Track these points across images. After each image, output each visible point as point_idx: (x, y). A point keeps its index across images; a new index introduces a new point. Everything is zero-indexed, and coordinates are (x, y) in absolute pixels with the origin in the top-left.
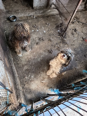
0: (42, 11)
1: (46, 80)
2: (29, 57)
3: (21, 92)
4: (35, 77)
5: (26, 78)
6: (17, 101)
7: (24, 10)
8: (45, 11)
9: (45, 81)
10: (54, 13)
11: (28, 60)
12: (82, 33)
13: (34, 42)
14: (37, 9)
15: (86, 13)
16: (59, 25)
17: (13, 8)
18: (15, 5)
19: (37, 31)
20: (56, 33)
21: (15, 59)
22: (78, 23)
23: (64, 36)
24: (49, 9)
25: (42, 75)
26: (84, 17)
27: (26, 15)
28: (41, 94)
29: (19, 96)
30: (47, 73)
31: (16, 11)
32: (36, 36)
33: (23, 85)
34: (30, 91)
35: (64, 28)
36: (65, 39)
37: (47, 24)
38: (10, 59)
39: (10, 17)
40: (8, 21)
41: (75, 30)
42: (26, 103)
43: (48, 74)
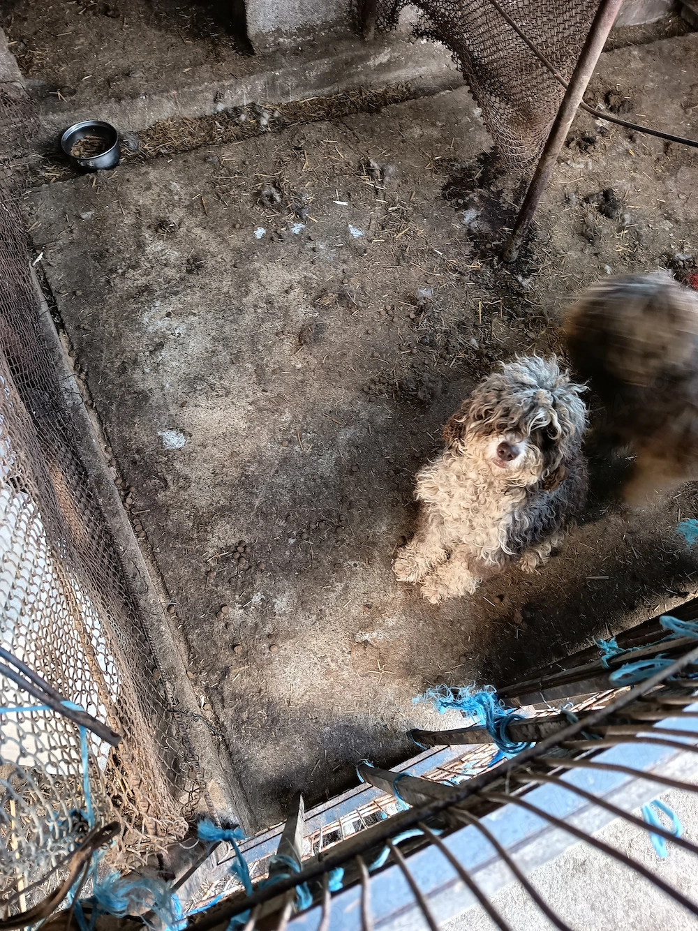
0: (324, 65)
1: (391, 622)
2: (247, 448)
3: (200, 726)
4: (303, 603)
5: (235, 613)
6: (167, 802)
7: (176, 67)
8: (349, 63)
9: (386, 630)
10: (422, 70)
11: (233, 473)
12: (668, 225)
13: (279, 325)
14: (280, 50)
15: (687, 50)
16: (467, 172)
17: (83, 56)
18: (100, 36)
19: (297, 228)
20: (450, 233)
21: (135, 475)
22: (626, 144)
23: (515, 255)
24: (382, 40)
25: (358, 586)
26: (677, 89)
27: (192, 111)
28: (358, 732)
29: (183, 765)
30: (398, 565)
31: (109, 82)
32: (288, 277)
33: (212, 670)
34: (274, 721)
35: (517, 194)
36: (526, 282)
37: (370, 172)
38: (93, 472)
39: (66, 135)
40: (52, 173)
41: (608, 203)
42: (246, 813)
43: (403, 578)
